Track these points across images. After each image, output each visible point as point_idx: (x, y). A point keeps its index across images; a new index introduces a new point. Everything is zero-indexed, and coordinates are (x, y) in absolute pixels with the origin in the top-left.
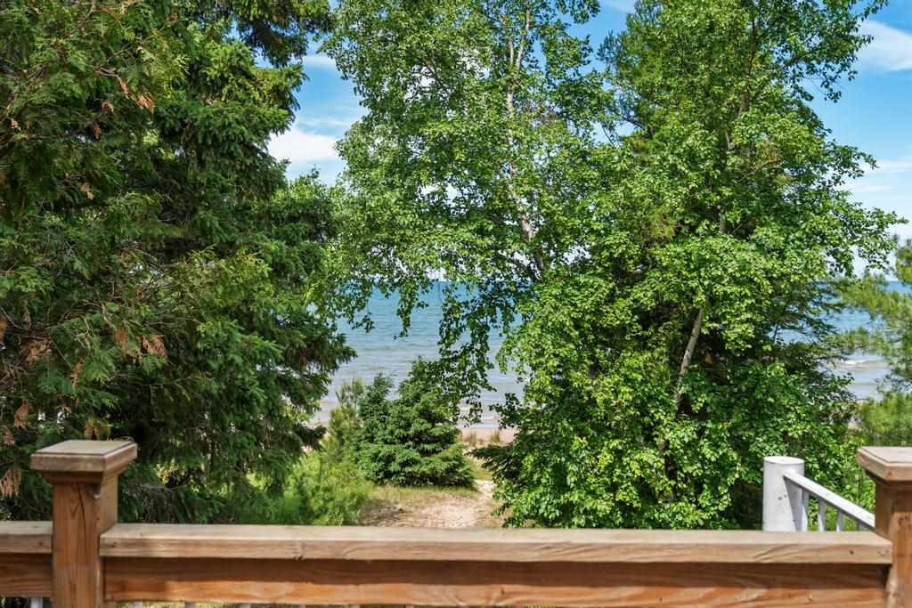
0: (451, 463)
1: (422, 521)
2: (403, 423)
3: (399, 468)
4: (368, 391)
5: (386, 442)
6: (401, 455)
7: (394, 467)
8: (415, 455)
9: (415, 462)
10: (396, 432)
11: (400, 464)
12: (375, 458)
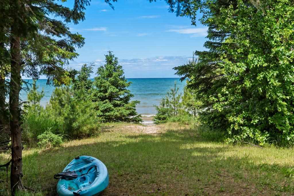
0: (131, 111)
8: (111, 106)
9: (111, 110)
10: (98, 94)
11: (102, 111)
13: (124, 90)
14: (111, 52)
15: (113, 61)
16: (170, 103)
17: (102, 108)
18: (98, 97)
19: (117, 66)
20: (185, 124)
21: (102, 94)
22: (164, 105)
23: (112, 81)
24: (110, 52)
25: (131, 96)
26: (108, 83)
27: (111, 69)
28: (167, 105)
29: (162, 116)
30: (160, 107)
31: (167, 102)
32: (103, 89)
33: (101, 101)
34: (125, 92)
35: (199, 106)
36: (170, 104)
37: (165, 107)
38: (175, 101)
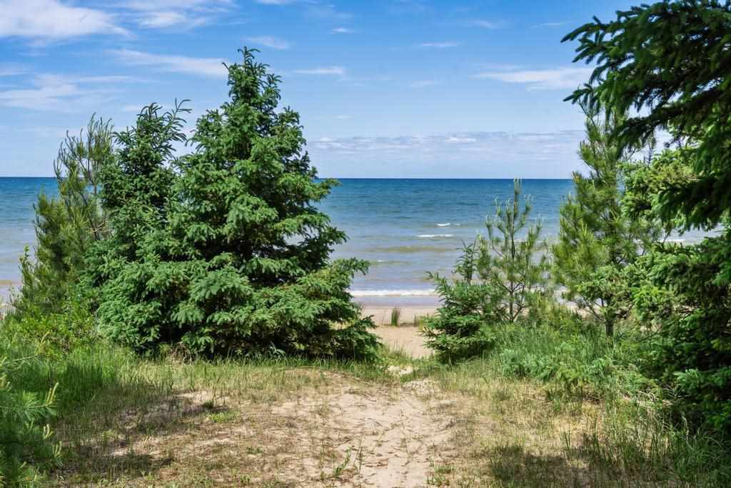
0: (327, 304)
1: (280, 434)
2: (207, 206)
3: (198, 315)
4: (123, 147)
5: (165, 256)
6: (203, 283)
7: (185, 312)
8: (239, 282)
9: (239, 299)
10: (191, 230)
11: (200, 304)
12: (139, 292)
13: (302, 211)
14: (253, 53)
15: (261, 91)
16: (495, 263)
17: (200, 290)
18: (188, 240)
19: (278, 111)
20: (582, 396)
21: (204, 227)
22: (469, 277)
23: (248, 173)
24: (246, 53)
25: (335, 235)
26: (234, 183)
27: (246, 121)
28: (484, 271)
29: (464, 321)
30: (454, 279)
31: (485, 261)
32: (209, 209)
33: (199, 258)
34: (306, 222)
35: (654, 308)
36: (494, 268)
37: (476, 280)
38: (515, 259)
